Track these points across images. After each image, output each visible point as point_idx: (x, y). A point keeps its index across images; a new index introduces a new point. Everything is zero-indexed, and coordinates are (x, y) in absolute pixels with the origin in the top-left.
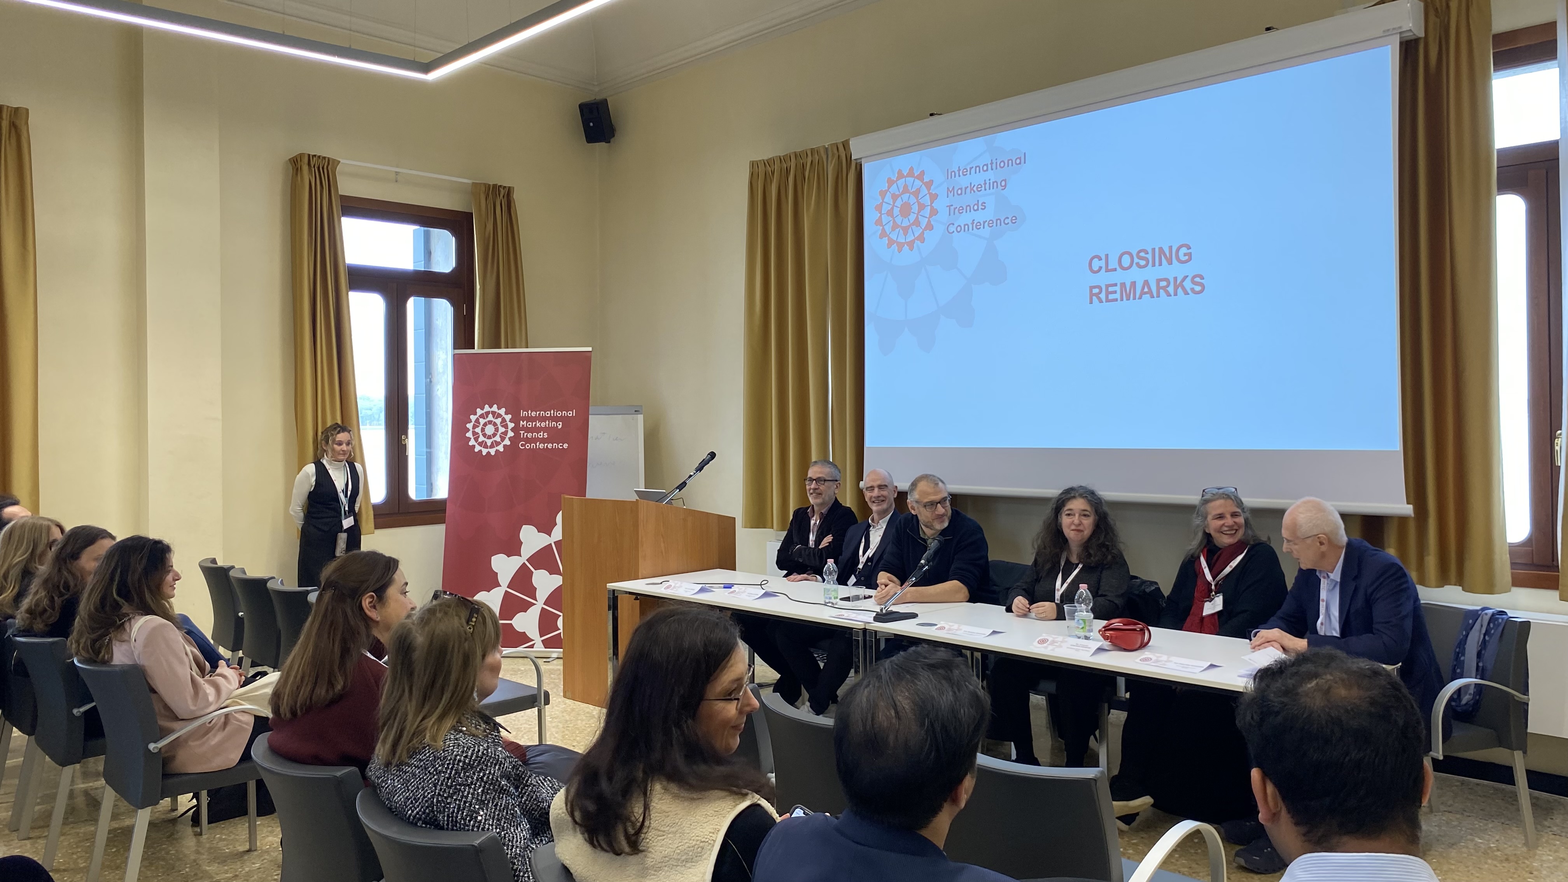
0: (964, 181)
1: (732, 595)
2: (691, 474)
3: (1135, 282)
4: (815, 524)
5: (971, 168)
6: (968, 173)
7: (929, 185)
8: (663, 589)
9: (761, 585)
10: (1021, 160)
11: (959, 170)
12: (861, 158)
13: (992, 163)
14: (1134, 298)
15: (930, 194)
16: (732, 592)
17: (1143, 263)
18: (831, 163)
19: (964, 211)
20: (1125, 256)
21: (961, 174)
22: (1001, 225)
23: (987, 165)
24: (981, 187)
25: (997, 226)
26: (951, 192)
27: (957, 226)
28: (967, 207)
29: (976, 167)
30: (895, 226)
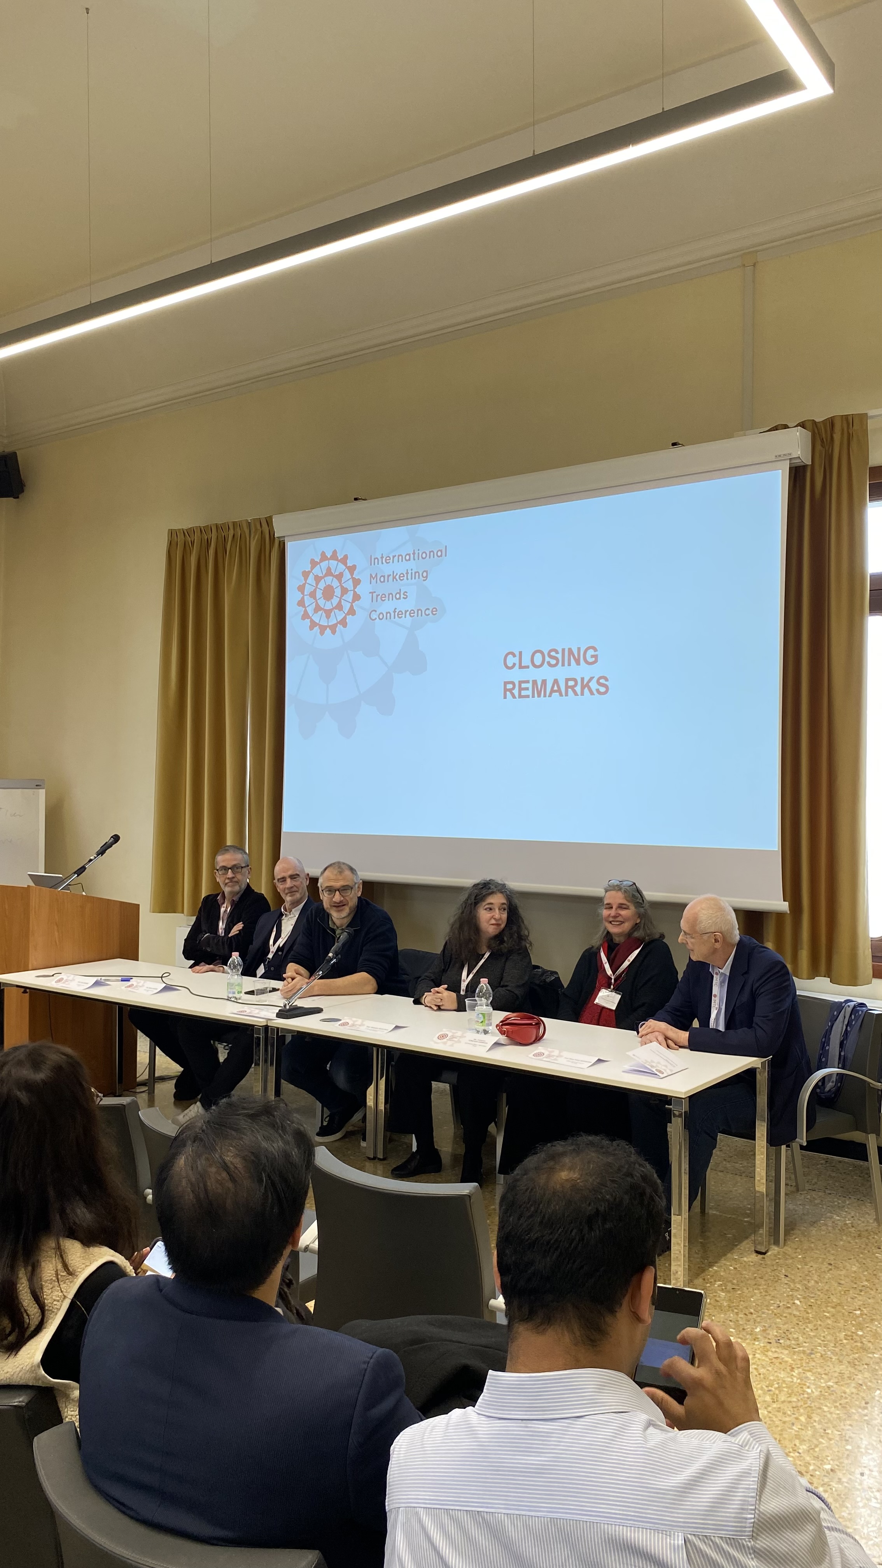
0: (386, 569)
1: (129, 989)
2: (92, 858)
3: (546, 680)
4: (226, 911)
5: (394, 557)
6: (391, 561)
7: (352, 569)
8: (53, 982)
9: (162, 977)
10: (442, 553)
11: (382, 558)
12: (284, 537)
13: (414, 554)
14: (545, 696)
15: (353, 579)
16: (129, 986)
17: (553, 662)
18: (254, 539)
19: (387, 598)
20: (537, 655)
21: (384, 561)
22: (422, 616)
23: (409, 555)
24: (404, 576)
25: (418, 616)
26: (374, 579)
27: (379, 613)
28: (389, 594)
29: (399, 556)
30: (317, 609)
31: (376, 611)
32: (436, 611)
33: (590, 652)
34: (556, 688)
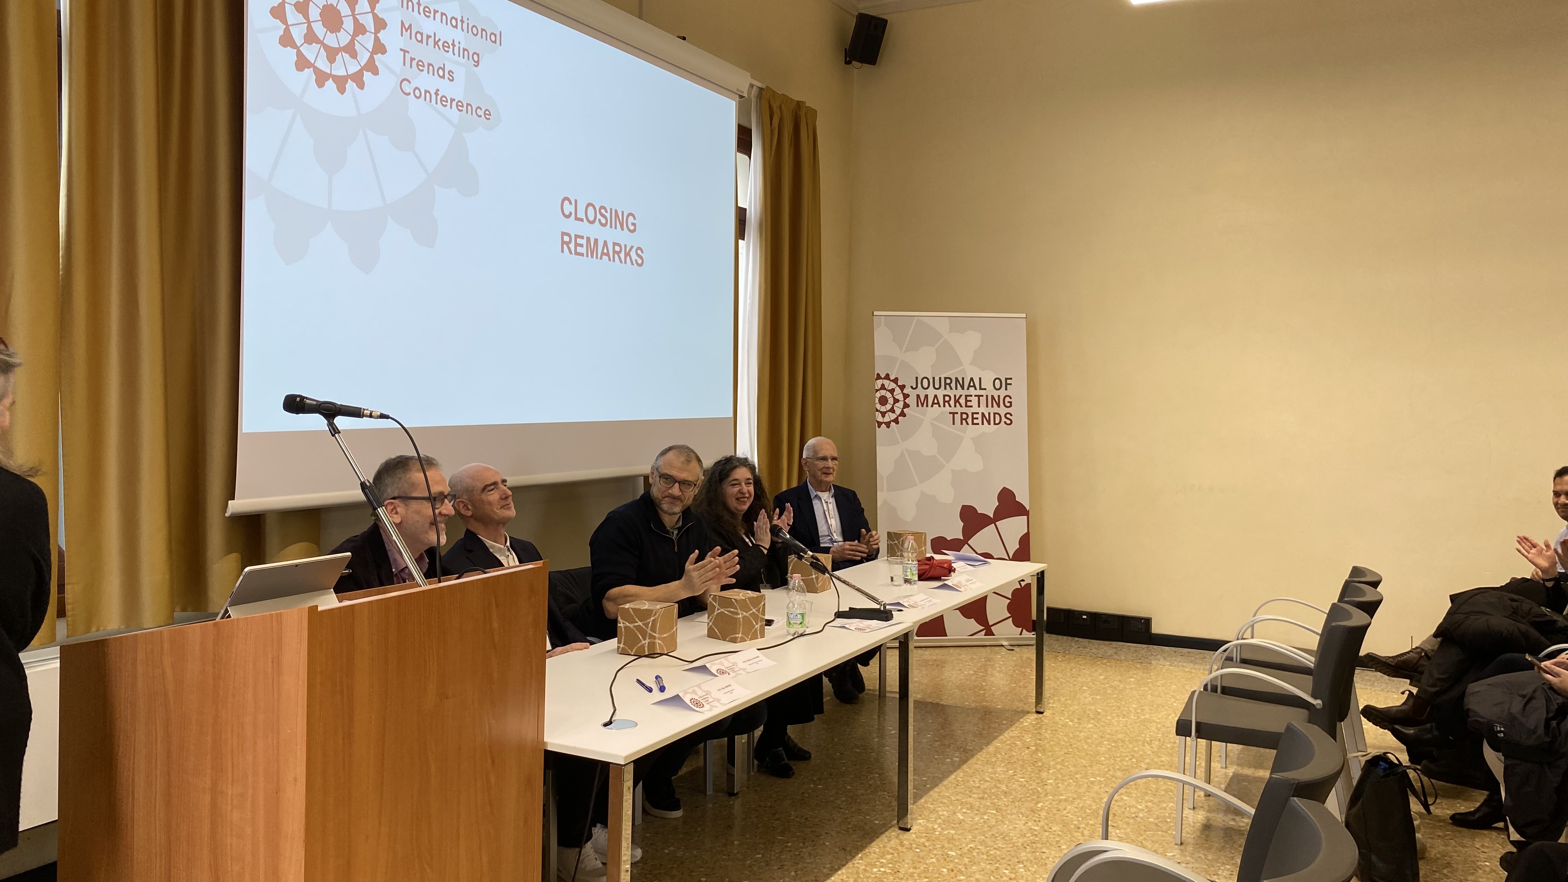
6: (432, 16)
13: (462, 21)
15: (374, 16)
17: (603, 221)
19: (426, 69)
20: (591, 208)
21: (421, 11)
22: (472, 114)
23: (456, 20)
24: (449, 47)
25: (467, 113)
26: (406, 31)
27: (415, 86)
28: (429, 65)
29: (442, 14)
30: (311, 37)
31: (410, 83)
32: (490, 115)
33: (631, 219)
34: (605, 251)
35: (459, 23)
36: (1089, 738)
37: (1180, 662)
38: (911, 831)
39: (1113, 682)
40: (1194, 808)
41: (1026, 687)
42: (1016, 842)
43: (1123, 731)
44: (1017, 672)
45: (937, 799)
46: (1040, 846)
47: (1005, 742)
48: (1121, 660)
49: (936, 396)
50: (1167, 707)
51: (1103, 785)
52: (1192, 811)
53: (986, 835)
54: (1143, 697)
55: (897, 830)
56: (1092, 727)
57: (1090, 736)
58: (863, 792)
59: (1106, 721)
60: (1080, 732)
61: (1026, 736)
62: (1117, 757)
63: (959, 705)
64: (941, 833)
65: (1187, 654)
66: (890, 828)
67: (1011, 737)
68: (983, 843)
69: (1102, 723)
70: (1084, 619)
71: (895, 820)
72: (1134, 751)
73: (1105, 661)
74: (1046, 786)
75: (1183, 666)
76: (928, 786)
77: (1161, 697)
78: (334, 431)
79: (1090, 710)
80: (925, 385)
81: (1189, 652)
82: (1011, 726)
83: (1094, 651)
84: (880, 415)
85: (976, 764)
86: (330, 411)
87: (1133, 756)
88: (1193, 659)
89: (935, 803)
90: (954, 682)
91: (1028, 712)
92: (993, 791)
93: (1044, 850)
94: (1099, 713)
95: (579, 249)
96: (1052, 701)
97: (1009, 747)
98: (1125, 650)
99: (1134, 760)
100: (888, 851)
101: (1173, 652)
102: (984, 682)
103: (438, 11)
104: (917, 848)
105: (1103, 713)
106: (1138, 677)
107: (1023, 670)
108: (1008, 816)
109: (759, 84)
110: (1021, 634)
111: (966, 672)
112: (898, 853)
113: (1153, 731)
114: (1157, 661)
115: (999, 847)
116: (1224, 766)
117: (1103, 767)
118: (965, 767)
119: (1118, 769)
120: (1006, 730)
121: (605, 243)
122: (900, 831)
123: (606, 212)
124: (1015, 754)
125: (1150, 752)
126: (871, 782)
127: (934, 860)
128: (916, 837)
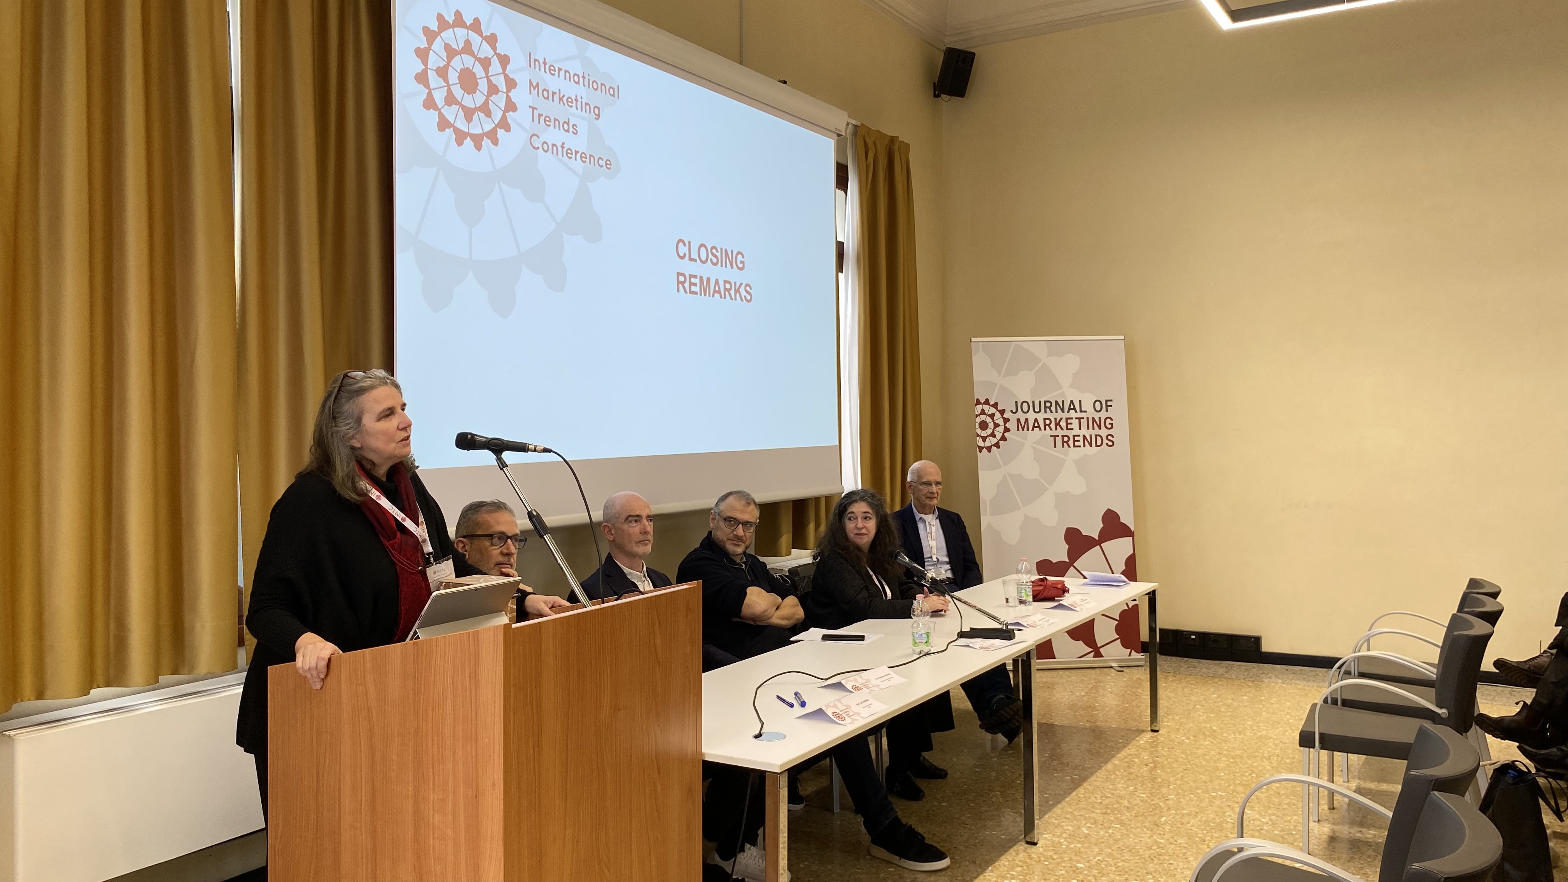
5: (560, 70)
6: (556, 73)
11: (545, 63)
15: (506, 76)
17: (715, 260)
19: (552, 124)
20: (703, 249)
21: (547, 70)
22: (594, 165)
23: (578, 76)
24: (572, 102)
25: (590, 164)
26: (534, 88)
27: (542, 141)
28: (555, 120)
29: (566, 71)
30: (450, 100)
31: (538, 137)
32: (610, 165)
33: (740, 257)
34: (717, 289)
35: (581, 79)
36: (1206, 755)
37: (1292, 680)
38: (1038, 845)
39: (1226, 700)
40: (1319, 821)
41: (1139, 707)
42: (1143, 855)
43: (1240, 747)
44: (1128, 692)
45: (1061, 814)
46: (1167, 858)
47: (1123, 759)
48: (1232, 679)
49: (1036, 420)
50: (1283, 724)
51: (1225, 800)
52: (1317, 824)
53: (1113, 848)
54: (1258, 715)
55: (1024, 844)
56: (1208, 744)
57: (1207, 753)
58: (987, 809)
59: (1222, 738)
60: (1197, 749)
61: (1143, 754)
62: (1237, 772)
63: (1073, 725)
64: (1067, 847)
65: (1299, 672)
66: (1017, 842)
67: (1130, 755)
68: (1110, 855)
69: (1218, 740)
70: (1193, 639)
71: (1021, 835)
72: (1254, 767)
73: (1216, 680)
74: (1167, 801)
75: (1296, 684)
76: (1050, 802)
77: (1276, 713)
78: (502, 465)
79: (1205, 727)
80: (1026, 409)
81: (1301, 670)
82: (1128, 744)
83: (1204, 670)
84: (981, 440)
85: (1096, 781)
86: (498, 447)
87: (1253, 772)
88: (1306, 676)
89: (1058, 818)
90: (1066, 703)
91: (1143, 731)
92: (1115, 806)
93: (1171, 862)
94: (1215, 731)
95: (694, 289)
96: (1166, 720)
97: (1127, 764)
98: (1235, 669)
99: (1254, 775)
100: (1017, 864)
101: (1285, 670)
102: (1096, 703)
103: (561, 69)
104: (1045, 861)
105: (1219, 731)
106: (1252, 696)
107: (1134, 690)
108: (1133, 830)
109: (854, 122)
110: (1130, 656)
111: (1077, 694)
112: (1027, 866)
113: (1271, 747)
114: (1268, 679)
115: (1127, 859)
116: (1346, 780)
117: (1223, 782)
118: (1085, 784)
119: (1239, 784)
120: (1123, 749)
121: (717, 281)
122: (1027, 845)
123: (717, 251)
124: (1133, 771)
125: (1269, 768)
126: (994, 800)
127: (1063, 872)
128: (1044, 850)
